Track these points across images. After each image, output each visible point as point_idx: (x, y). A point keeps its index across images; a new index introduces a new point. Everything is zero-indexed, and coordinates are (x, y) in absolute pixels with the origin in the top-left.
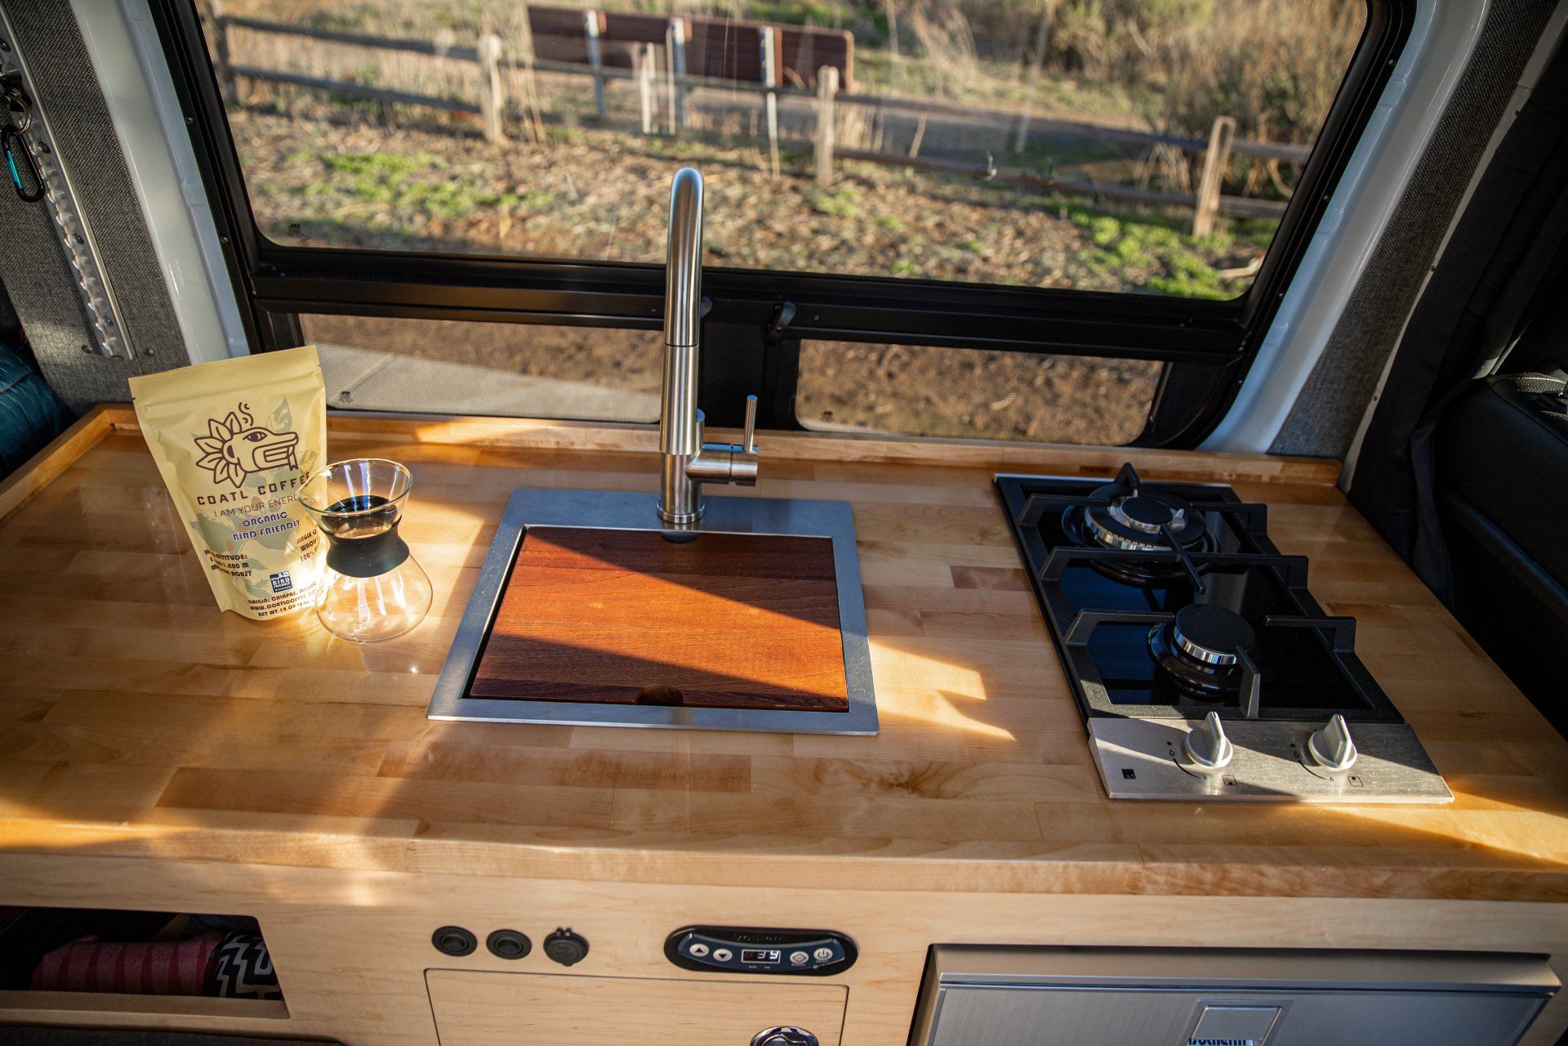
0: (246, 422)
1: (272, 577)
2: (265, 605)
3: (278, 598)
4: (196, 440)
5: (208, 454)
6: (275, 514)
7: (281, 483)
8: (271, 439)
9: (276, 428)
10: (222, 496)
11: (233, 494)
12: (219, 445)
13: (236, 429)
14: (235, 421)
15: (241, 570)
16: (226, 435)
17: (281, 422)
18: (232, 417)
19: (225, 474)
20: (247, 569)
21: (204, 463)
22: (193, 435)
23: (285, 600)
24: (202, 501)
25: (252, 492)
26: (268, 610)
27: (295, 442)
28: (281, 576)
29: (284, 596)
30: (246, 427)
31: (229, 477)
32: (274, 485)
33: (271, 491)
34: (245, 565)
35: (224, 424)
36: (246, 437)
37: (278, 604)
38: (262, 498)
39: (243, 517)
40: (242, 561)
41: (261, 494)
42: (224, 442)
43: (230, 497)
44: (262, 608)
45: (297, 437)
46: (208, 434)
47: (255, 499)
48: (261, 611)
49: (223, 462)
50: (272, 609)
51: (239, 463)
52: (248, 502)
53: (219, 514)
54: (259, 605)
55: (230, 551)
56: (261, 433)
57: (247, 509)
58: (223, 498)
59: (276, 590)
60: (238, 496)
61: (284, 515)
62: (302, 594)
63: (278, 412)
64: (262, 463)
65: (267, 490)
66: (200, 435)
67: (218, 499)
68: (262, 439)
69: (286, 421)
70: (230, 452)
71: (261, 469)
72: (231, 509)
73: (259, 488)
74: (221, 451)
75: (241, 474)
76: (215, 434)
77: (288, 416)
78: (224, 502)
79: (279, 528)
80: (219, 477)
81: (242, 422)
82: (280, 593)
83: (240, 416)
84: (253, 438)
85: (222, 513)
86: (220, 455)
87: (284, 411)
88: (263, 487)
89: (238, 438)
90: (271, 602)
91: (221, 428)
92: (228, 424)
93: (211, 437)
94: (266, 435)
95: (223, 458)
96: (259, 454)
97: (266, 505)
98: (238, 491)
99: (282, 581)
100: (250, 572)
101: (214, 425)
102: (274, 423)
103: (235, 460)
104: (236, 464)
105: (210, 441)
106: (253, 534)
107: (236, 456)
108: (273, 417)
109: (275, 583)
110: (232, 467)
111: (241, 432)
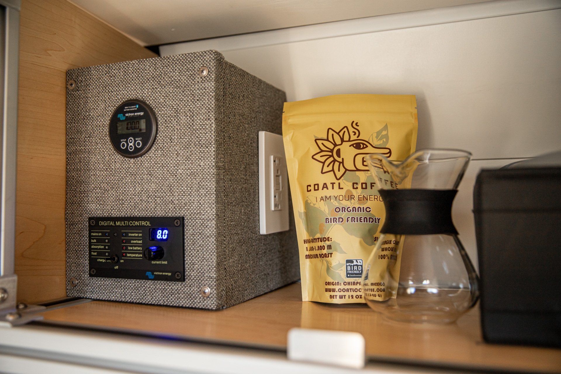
0: (354, 135)
1: (348, 261)
2: (337, 287)
3: (349, 284)
4: (316, 140)
5: (322, 151)
6: (362, 207)
7: (371, 184)
8: (369, 150)
9: (376, 143)
10: (325, 184)
11: (333, 184)
12: (331, 146)
13: (346, 138)
14: (346, 134)
15: (325, 251)
16: (338, 141)
17: (380, 139)
18: (345, 129)
19: (330, 168)
20: (330, 251)
21: (317, 157)
22: (315, 136)
23: (354, 287)
24: (309, 188)
25: (347, 185)
26: (338, 294)
27: (388, 155)
28: (355, 263)
29: (354, 283)
30: (353, 137)
31: (333, 170)
32: (366, 184)
33: (362, 188)
34: (329, 247)
35: (338, 134)
36: (352, 145)
37: (348, 290)
38: (354, 192)
39: (336, 204)
40: (328, 243)
41: (354, 188)
42: (335, 145)
43: (330, 186)
44: (334, 290)
45: (390, 152)
46: (326, 138)
47: (348, 191)
48: (332, 293)
49: (331, 159)
50: (342, 293)
51: (343, 163)
52: (343, 192)
53: (319, 200)
54: (331, 287)
55: (321, 233)
56: (363, 144)
57: (341, 198)
58: (325, 186)
59: (349, 275)
60: (336, 186)
61: (368, 210)
62: (372, 287)
63: (378, 133)
64: (360, 166)
65: (359, 186)
66: (320, 137)
67: (321, 187)
68: (363, 148)
69: (385, 140)
70: (338, 153)
71: (358, 170)
72: (328, 196)
73: (353, 184)
74: (332, 151)
75: (342, 170)
76: (330, 139)
77: (387, 137)
78: (325, 189)
79: (363, 219)
80: (326, 169)
81: (352, 134)
82: (352, 280)
83: (351, 130)
84: (358, 146)
85: (322, 199)
86: (330, 154)
87: (384, 133)
88: (357, 184)
89: (346, 145)
90: (342, 287)
91: (336, 136)
92: (341, 134)
93: (327, 140)
94: (367, 146)
95: (332, 156)
96: (359, 159)
97: (356, 198)
98: (337, 182)
99: (355, 268)
100: (331, 254)
101: (331, 132)
102: (375, 139)
103: (340, 160)
104: (340, 163)
105: (326, 143)
106: (341, 220)
107: (342, 156)
108: (375, 135)
109: (349, 268)
110: (337, 164)
111: (349, 141)
